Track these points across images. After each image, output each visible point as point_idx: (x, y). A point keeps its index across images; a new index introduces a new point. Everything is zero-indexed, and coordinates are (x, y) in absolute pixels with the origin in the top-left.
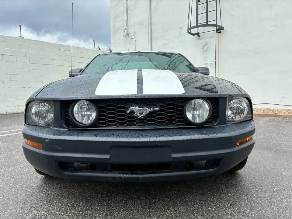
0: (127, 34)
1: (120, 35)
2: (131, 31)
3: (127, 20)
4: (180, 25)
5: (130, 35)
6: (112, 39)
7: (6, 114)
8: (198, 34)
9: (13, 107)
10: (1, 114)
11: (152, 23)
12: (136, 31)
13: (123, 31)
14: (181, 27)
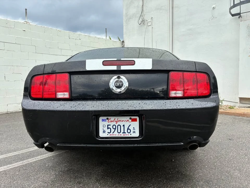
0: (143, 21)
1: (135, 23)
2: (147, 17)
3: (143, 5)
4: (213, 5)
5: (146, 22)
6: (124, 27)
7: (7, 113)
8: (239, 14)
9: (16, 104)
10: (1, 113)
11: (174, 6)
12: (153, 18)
13: (137, 19)
14: (214, 8)
